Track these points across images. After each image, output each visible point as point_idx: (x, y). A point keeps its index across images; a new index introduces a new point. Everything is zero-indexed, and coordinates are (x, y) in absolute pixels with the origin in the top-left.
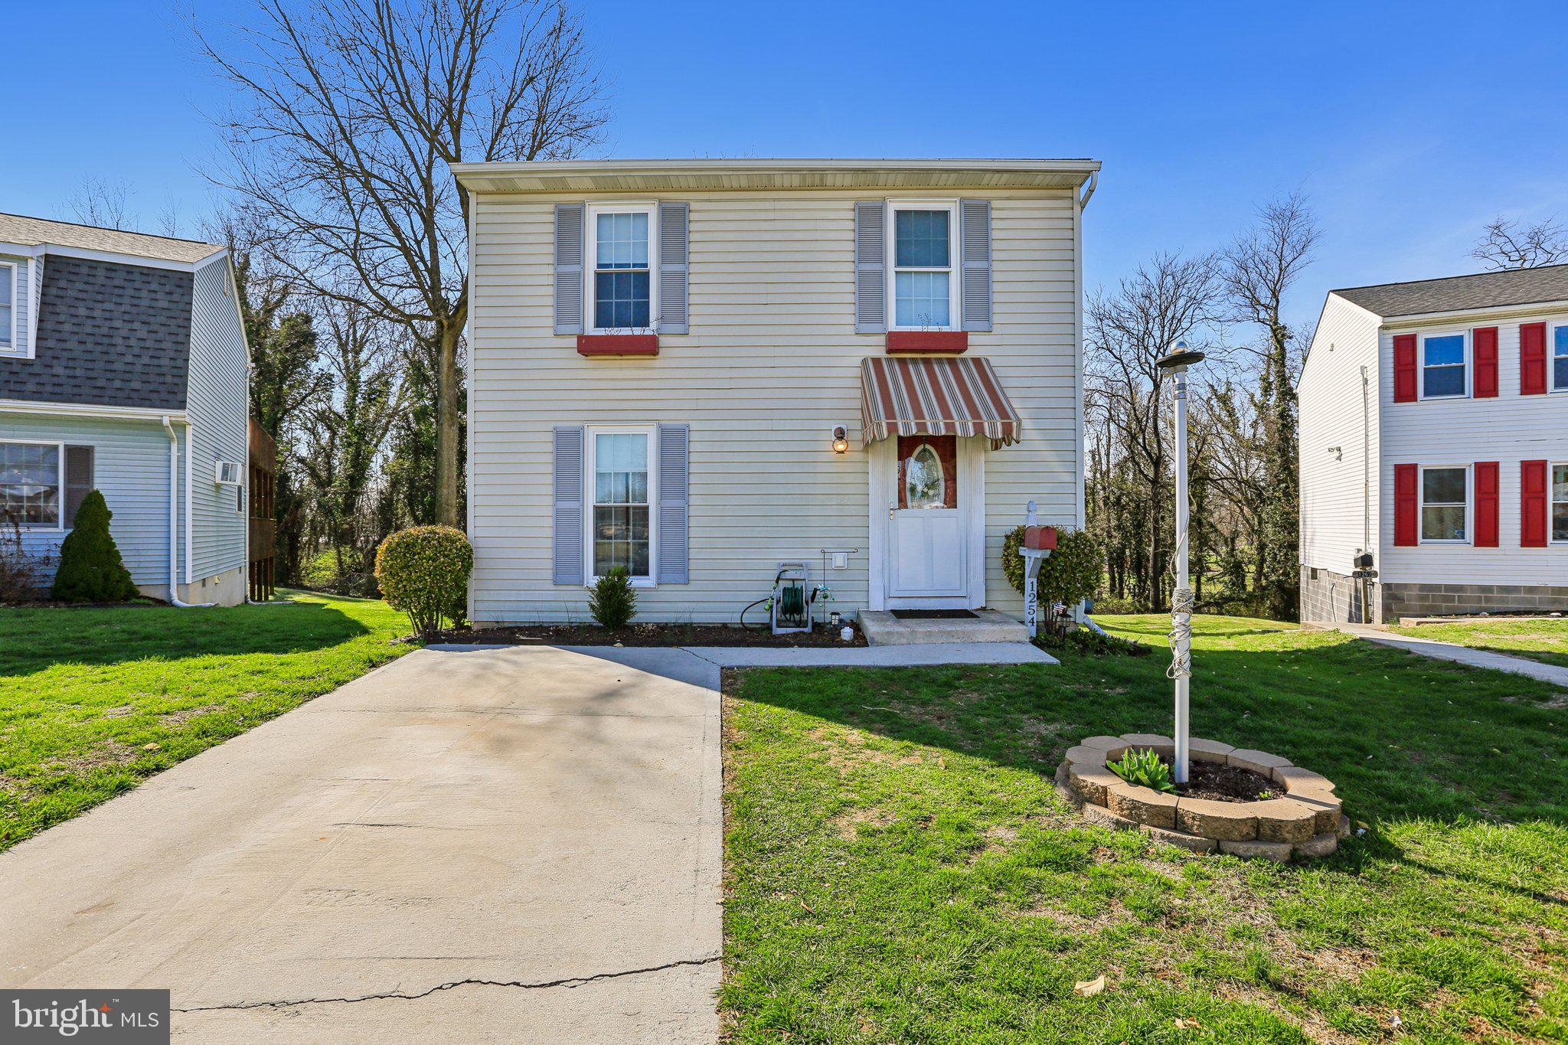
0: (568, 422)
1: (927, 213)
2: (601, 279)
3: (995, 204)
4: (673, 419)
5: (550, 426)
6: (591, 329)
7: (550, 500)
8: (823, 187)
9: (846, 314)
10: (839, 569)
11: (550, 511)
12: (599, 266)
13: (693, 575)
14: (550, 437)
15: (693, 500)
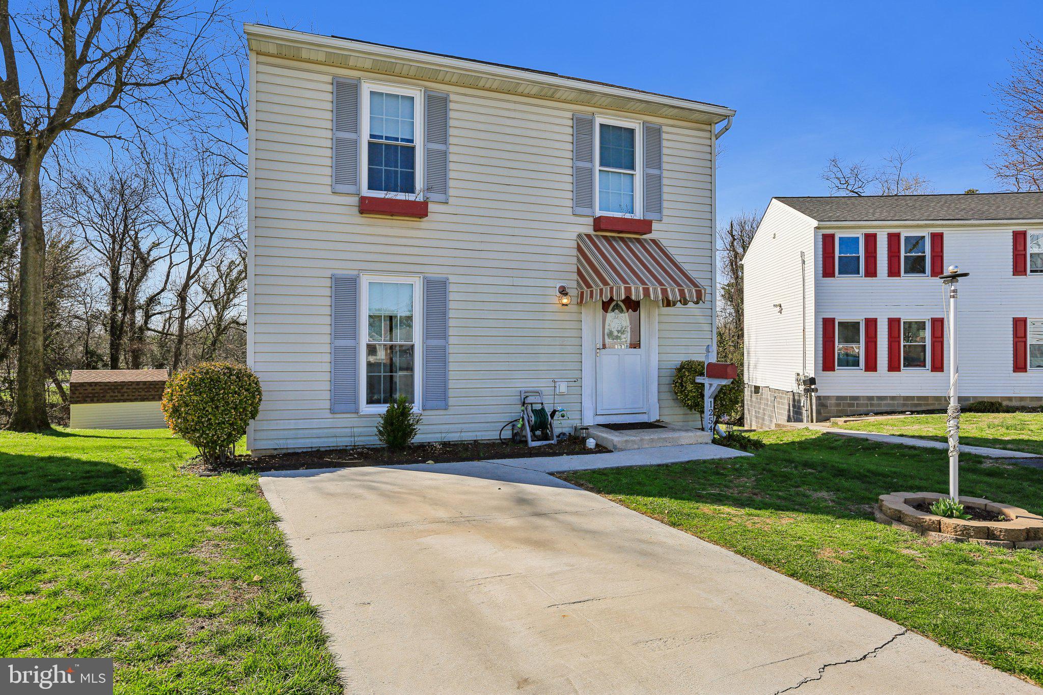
0: (345, 270)
1: (620, 128)
2: (373, 148)
3: (664, 129)
4: (435, 272)
5: (328, 273)
6: (366, 192)
7: (327, 339)
8: (551, 98)
9: (566, 198)
10: (562, 395)
11: (327, 348)
12: (372, 136)
13: (451, 401)
14: (328, 283)
15: (452, 340)
